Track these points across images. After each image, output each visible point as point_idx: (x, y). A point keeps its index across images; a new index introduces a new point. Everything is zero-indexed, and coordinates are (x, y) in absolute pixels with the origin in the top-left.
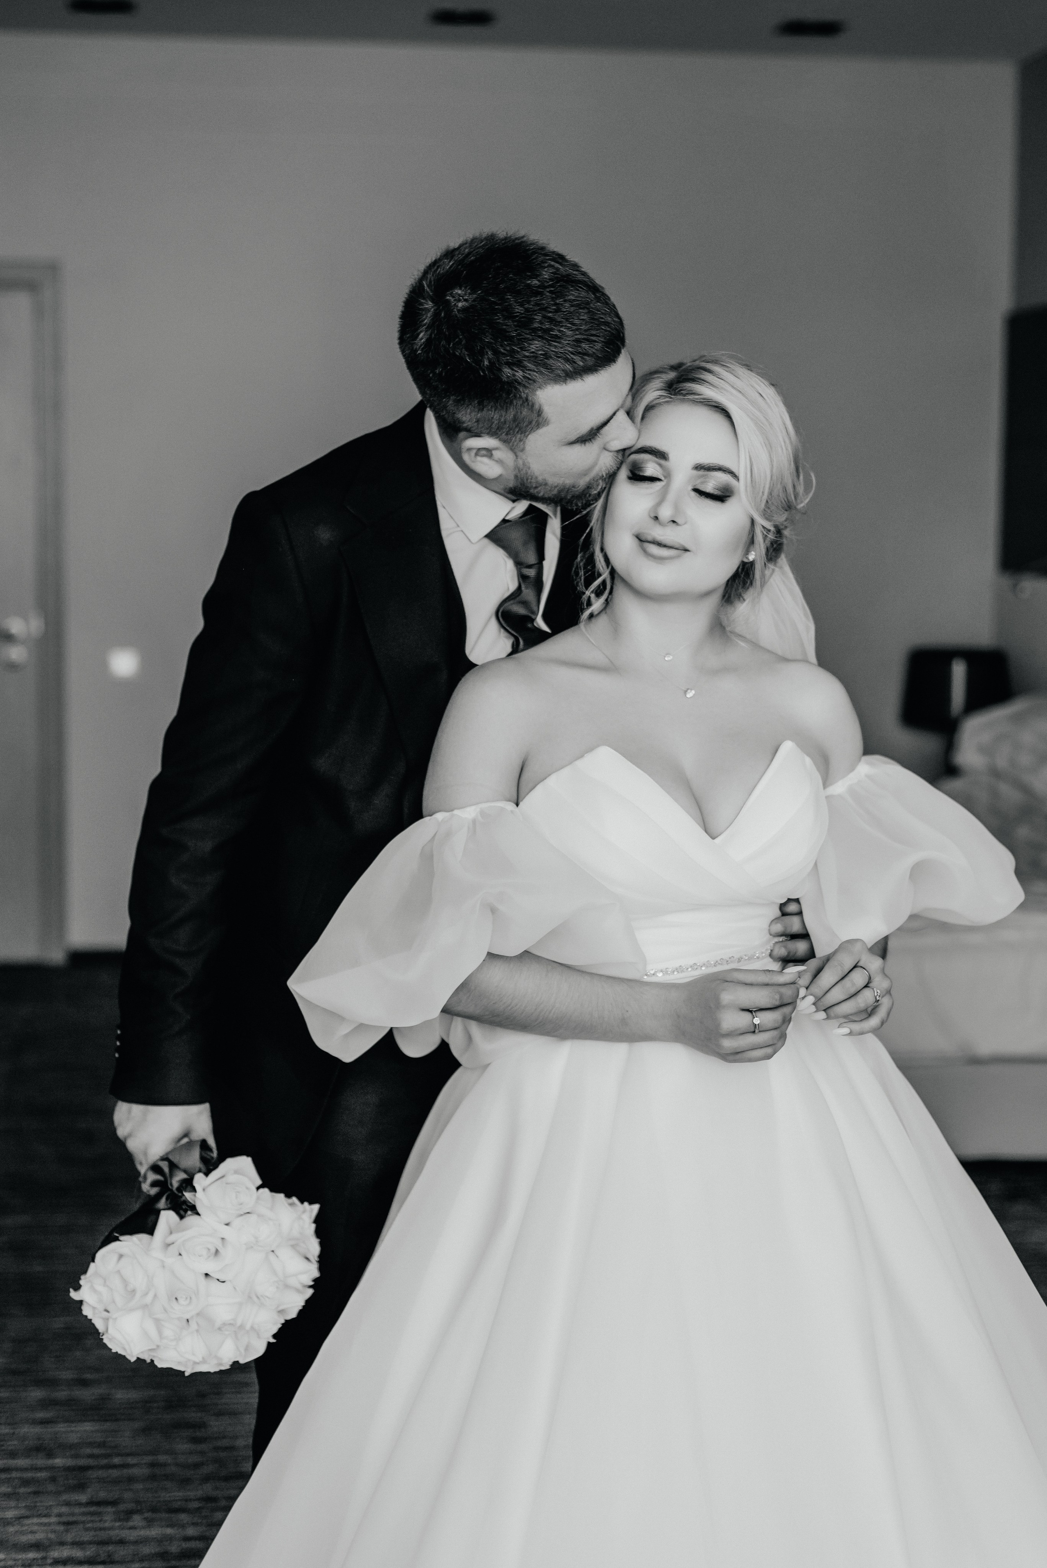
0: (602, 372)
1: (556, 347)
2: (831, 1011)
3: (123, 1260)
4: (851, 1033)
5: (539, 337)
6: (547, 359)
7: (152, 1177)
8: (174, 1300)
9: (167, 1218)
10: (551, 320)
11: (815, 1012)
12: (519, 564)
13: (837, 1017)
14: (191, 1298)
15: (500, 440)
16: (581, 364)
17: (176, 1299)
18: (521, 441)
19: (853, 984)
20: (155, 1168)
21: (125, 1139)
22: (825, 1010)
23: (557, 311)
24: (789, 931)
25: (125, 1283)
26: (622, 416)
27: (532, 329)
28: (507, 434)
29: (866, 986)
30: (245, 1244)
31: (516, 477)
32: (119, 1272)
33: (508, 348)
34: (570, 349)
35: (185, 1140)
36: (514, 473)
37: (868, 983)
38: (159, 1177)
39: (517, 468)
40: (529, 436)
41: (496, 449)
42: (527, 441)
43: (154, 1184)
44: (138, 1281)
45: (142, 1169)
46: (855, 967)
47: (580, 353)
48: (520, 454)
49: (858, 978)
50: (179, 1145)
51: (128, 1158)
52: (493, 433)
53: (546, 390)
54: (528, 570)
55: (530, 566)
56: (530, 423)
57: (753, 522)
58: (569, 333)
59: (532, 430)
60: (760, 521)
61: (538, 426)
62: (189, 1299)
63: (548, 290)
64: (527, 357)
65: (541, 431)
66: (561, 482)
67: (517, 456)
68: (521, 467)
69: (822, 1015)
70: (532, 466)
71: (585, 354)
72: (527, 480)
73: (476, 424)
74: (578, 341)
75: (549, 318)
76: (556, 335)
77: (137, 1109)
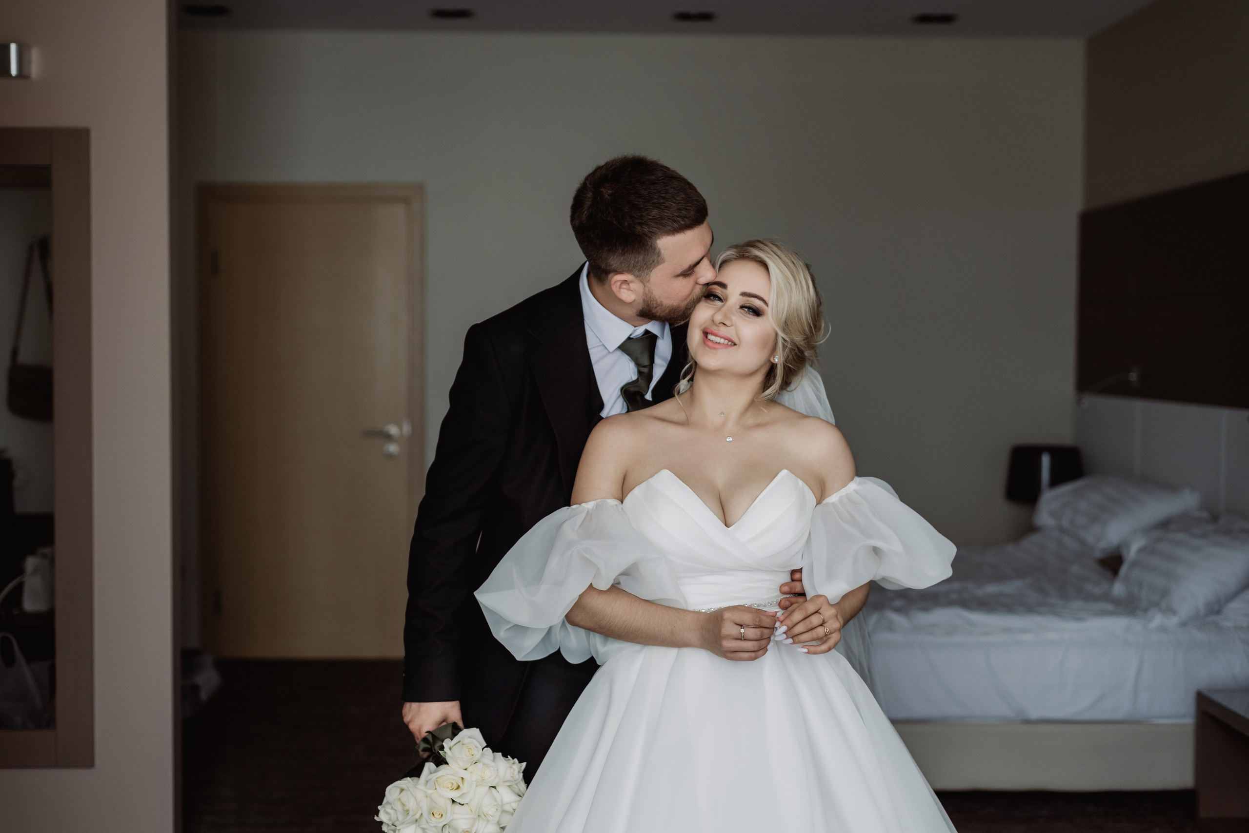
0: (695, 229)
1: (667, 213)
2: (796, 639)
3: (403, 792)
4: (808, 653)
5: (656, 207)
6: (662, 220)
7: (423, 745)
8: (432, 814)
9: (429, 766)
10: (663, 198)
11: (786, 639)
12: (638, 364)
13: (800, 642)
14: (442, 815)
15: (634, 275)
16: (683, 223)
17: (433, 814)
18: (647, 274)
19: (811, 623)
20: (425, 740)
21: (408, 723)
22: (792, 638)
23: (667, 193)
24: (793, 591)
25: (404, 805)
26: (705, 263)
27: (653, 203)
28: (639, 271)
29: (821, 625)
30: (475, 781)
31: (644, 300)
32: (400, 799)
33: (639, 214)
34: (676, 214)
35: (444, 724)
36: (643, 297)
37: (822, 624)
38: (427, 746)
39: (645, 294)
40: (653, 271)
41: (632, 282)
42: (651, 274)
43: (425, 750)
44: (411, 805)
45: (418, 741)
46: (817, 612)
47: (681, 216)
48: (647, 284)
49: (815, 620)
50: (440, 726)
51: (410, 735)
52: (629, 271)
53: (662, 239)
54: (643, 368)
55: (644, 367)
56: (653, 262)
57: (777, 335)
58: (674, 205)
59: (655, 266)
60: (781, 334)
61: (658, 263)
62: (441, 815)
63: (661, 181)
64: (651, 219)
65: (660, 267)
66: (671, 304)
67: (645, 286)
68: (647, 293)
69: (790, 641)
70: (654, 292)
71: (685, 217)
72: (651, 302)
73: (620, 265)
74: (680, 209)
75: (662, 197)
76: (667, 206)
77: (415, 705)
